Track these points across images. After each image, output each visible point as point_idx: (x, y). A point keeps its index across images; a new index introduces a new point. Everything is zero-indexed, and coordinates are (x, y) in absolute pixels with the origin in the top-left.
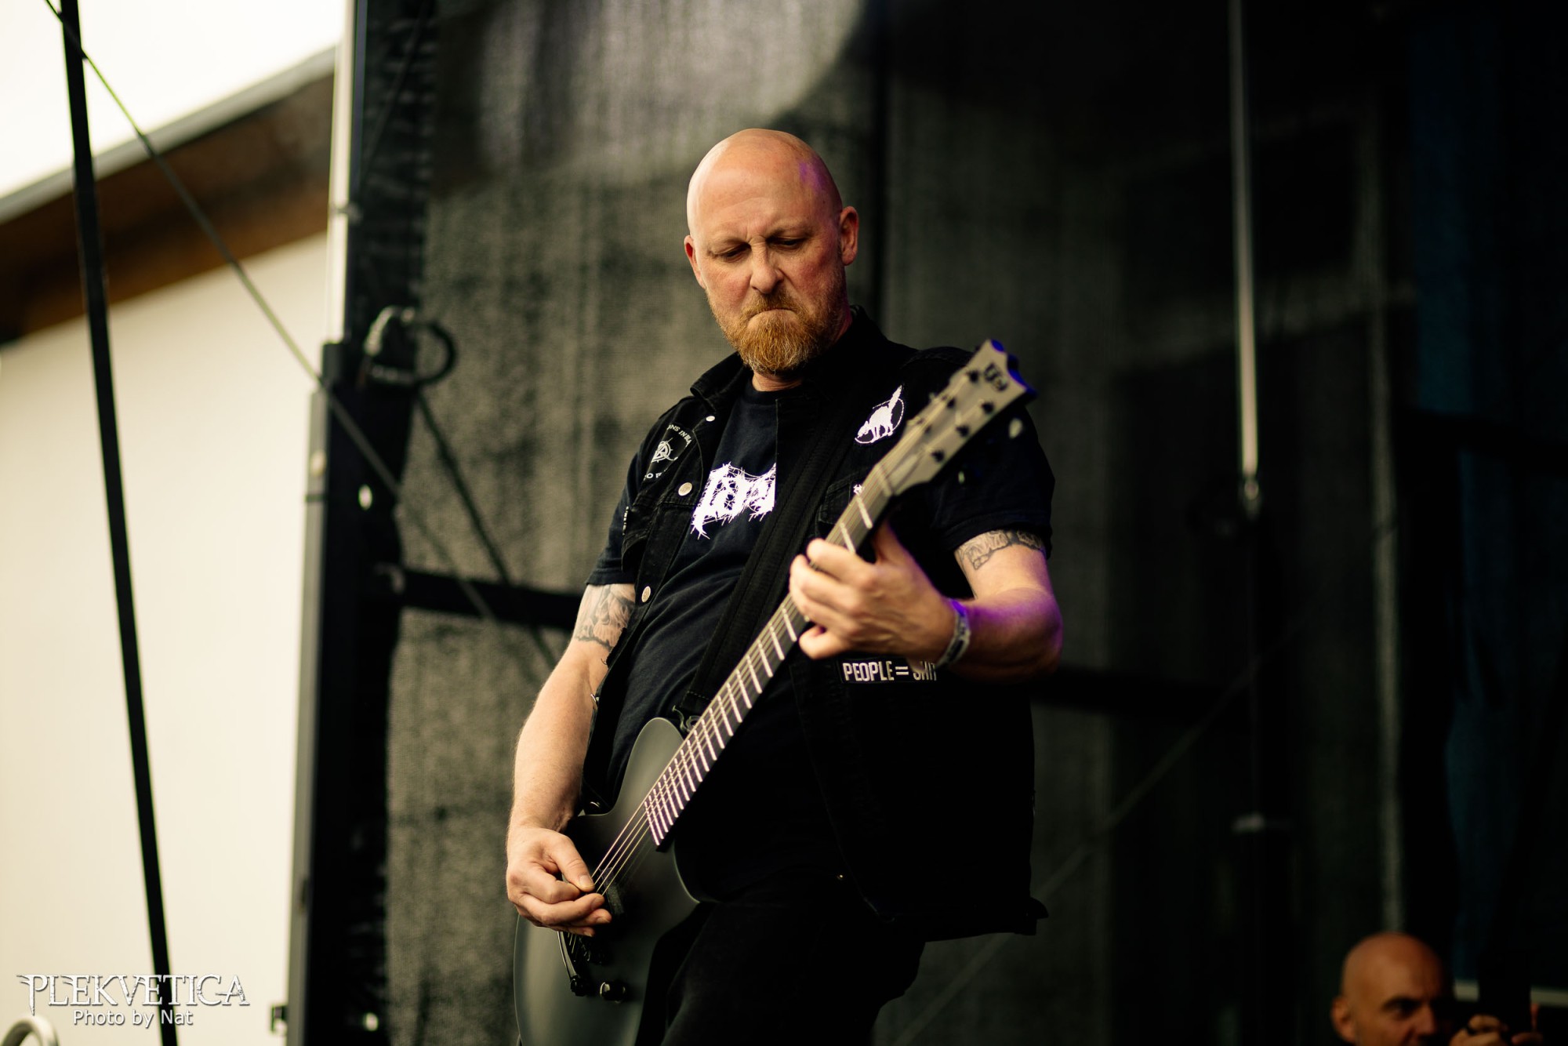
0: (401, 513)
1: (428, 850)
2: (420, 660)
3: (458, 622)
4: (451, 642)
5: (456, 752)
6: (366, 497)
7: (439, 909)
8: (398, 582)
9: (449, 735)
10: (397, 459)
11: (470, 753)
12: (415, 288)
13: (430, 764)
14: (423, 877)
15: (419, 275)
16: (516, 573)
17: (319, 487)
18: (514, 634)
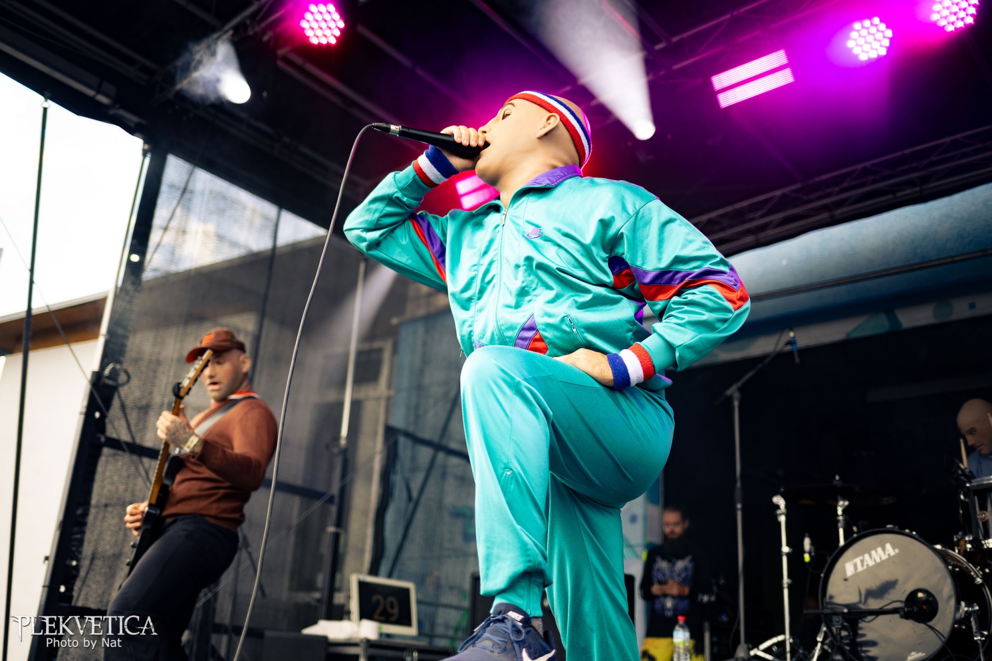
0: (107, 421)
1: (101, 515)
2: (107, 462)
3: (120, 452)
4: (117, 457)
5: (113, 488)
6: (97, 415)
7: (101, 533)
8: (103, 439)
9: (112, 484)
10: (108, 404)
11: (117, 489)
12: (122, 359)
13: (105, 491)
14: (98, 523)
15: (124, 357)
16: (138, 441)
17: (84, 410)
18: (135, 457)
